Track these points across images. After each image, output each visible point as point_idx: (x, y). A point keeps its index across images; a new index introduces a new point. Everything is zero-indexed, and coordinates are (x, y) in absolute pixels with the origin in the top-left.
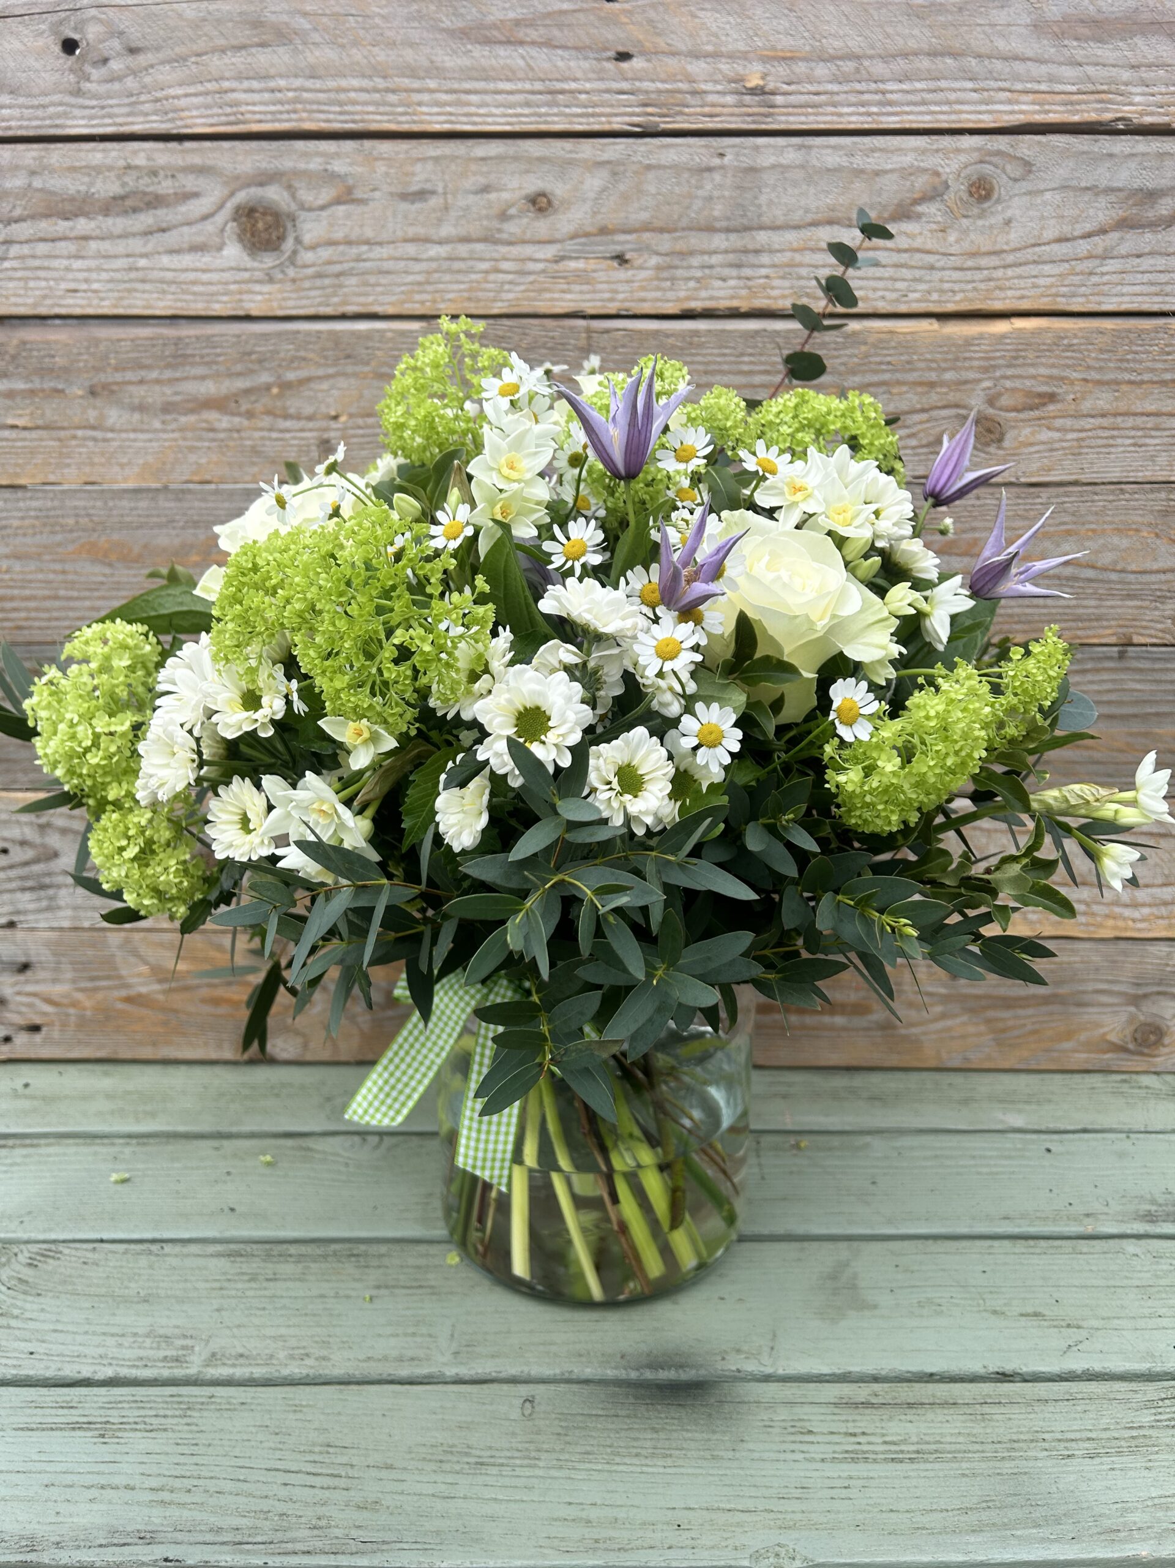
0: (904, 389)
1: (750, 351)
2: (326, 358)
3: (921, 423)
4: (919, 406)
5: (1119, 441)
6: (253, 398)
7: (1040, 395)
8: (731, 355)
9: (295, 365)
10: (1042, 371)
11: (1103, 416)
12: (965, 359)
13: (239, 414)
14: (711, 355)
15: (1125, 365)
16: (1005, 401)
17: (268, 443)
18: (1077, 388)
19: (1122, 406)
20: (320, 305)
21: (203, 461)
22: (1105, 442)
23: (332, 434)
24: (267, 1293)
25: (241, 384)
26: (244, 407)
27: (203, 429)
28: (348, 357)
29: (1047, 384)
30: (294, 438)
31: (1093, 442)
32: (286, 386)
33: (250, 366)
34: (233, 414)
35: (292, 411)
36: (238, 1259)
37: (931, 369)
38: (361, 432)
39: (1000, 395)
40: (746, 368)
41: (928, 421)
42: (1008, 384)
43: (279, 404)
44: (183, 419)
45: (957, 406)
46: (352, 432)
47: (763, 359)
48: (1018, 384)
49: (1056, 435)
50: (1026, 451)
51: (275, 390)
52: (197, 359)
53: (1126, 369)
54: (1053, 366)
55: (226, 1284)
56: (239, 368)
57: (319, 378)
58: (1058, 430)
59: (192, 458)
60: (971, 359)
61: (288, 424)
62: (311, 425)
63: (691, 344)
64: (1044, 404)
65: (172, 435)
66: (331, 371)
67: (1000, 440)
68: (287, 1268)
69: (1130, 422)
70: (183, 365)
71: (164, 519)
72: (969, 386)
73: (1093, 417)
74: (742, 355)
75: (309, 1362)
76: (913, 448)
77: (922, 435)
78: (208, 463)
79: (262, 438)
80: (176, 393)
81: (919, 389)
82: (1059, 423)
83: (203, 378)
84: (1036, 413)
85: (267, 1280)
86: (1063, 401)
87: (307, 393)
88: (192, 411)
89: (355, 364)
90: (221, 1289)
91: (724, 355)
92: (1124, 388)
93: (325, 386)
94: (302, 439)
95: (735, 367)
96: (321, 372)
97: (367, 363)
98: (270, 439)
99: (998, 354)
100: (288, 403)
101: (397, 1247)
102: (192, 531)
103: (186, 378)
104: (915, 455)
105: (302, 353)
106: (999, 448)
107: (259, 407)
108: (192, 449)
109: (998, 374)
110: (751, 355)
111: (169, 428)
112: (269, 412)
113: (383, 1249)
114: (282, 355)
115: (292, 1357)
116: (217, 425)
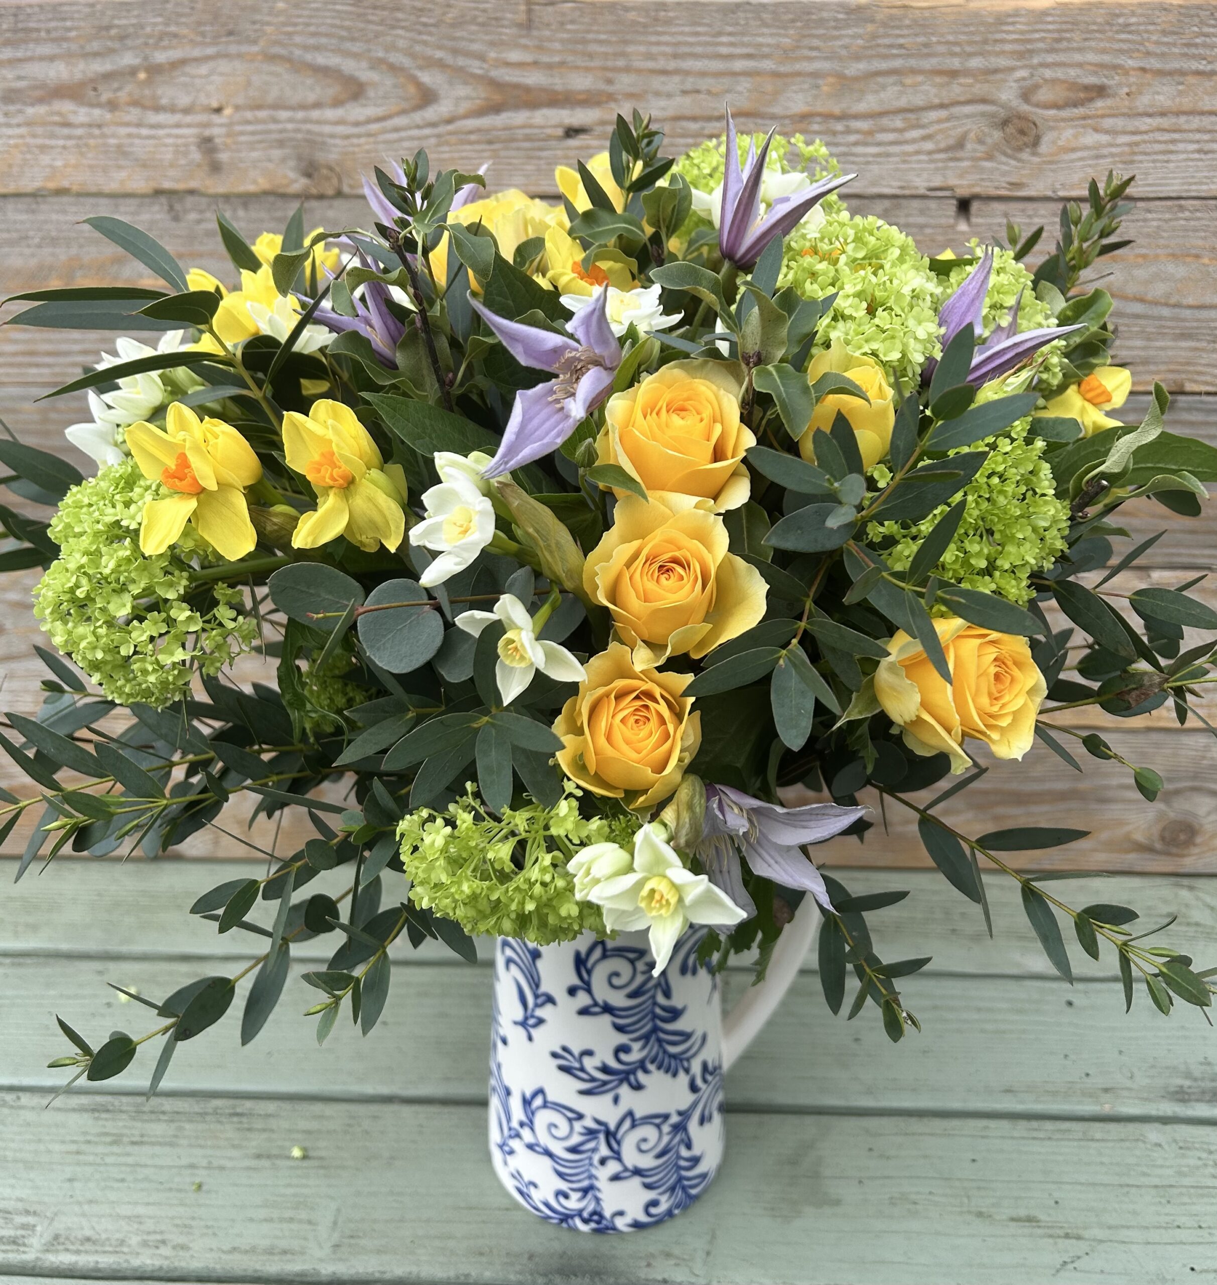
0: (920, 78)
1: (730, 29)
2: (203, 34)
3: (939, 121)
4: (937, 101)
5: (1181, 146)
6: (116, 85)
7: (1087, 88)
8: (705, 34)
9: (165, 43)
10: (1091, 57)
11: (1163, 114)
12: (996, 41)
13: (99, 105)
14: (682, 33)
15: (1194, 51)
16: (1044, 95)
17: (137, 141)
18: (1132, 80)
19: (1186, 103)
21: (59, 163)
22: (1162, 147)
23: (216, 131)
24: (130, 1160)
25: (99, 67)
26: (105, 97)
27: (55, 124)
28: (230, 33)
29: (1095, 73)
30: (169, 136)
31: (1148, 148)
32: (154, 70)
33: (109, 43)
34: (92, 105)
35: (164, 101)
36: (104, 1115)
37: (953, 54)
38: (250, 128)
39: (1037, 87)
40: (724, 50)
41: (948, 120)
42: (1048, 73)
43: (147, 92)
44: (30, 111)
45: (984, 101)
46: (238, 128)
47: (746, 39)
48: (1060, 74)
49: (1104, 138)
50: (1066, 157)
51: (142, 76)
52: (43, 34)
53: (1194, 57)
54: (1104, 51)
55: (84, 1147)
56: (95, 46)
57: (196, 60)
58: (1107, 132)
59: (45, 159)
60: (1002, 41)
61: (162, 118)
62: (188, 119)
63: (656, 20)
64: (1091, 100)
65: (18, 131)
66: (210, 51)
67: (1036, 143)
68: (158, 1129)
69: (1196, 122)
70: (25, 41)
71: (15, 235)
72: (999, 76)
73: (1150, 115)
74: (720, 34)
75: (165, 1251)
76: (930, 153)
77: (939, 137)
78: (65, 166)
79: (130, 136)
80: (20, 78)
81: (938, 80)
82: (1108, 123)
83: (52, 58)
84: (1080, 111)
85: (134, 1143)
86: (1114, 96)
87: (183, 79)
88: (41, 101)
89: (239, 43)
90: (78, 1153)
91: (697, 34)
92: (1191, 80)
93: (204, 69)
94: (177, 136)
95: (710, 50)
96: (196, 53)
97: (255, 42)
98: (139, 137)
99: (1037, 36)
100: (159, 92)
101: (287, 1106)
102: (50, 250)
103: (30, 59)
104: (931, 161)
105: (173, 29)
106: (1034, 154)
107: (123, 96)
108: (43, 148)
109: (1036, 61)
110: (730, 34)
111: (14, 121)
112: (136, 103)
113: (271, 1107)
114: (148, 30)
115: (145, 1244)
116: (73, 119)
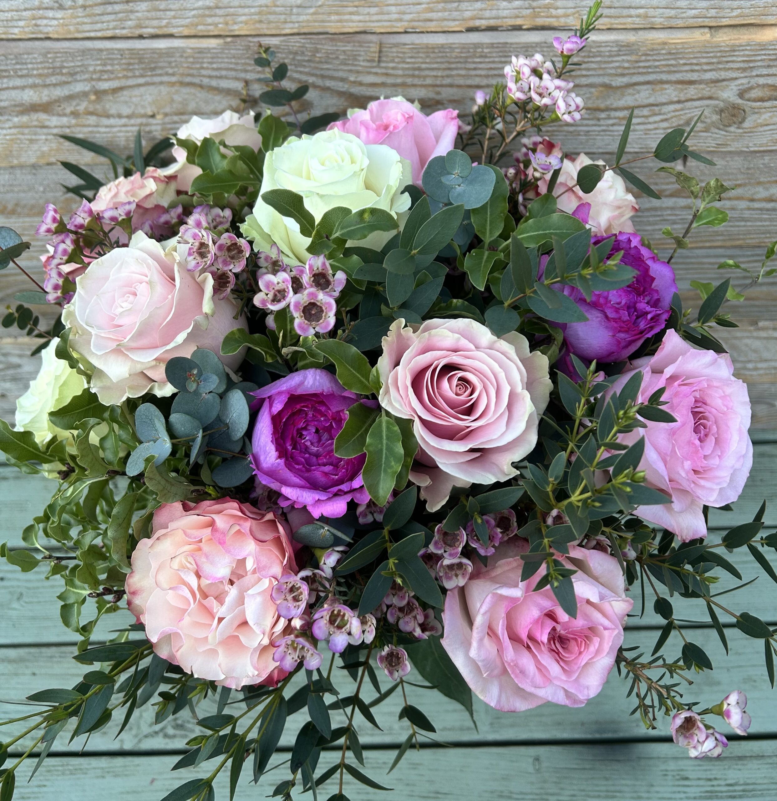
0: (667, 86)
2: (133, 71)
6: (74, 103)
9: (105, 77)
16: (755, 93)
20: (114, 28)
32: (100, 94)
33: (63, 78)
34: (60, 115)
35: (112, 112)
37: (694, 71)
39: (751, 89)
42: (762, 81)
45: (710, 98)
50: (761, 129)
51: (92, 97)
52: (12, 73)
56: (53, 80)
57: (130, 87)
60: (733, 62)
62: (131, 121)
63: (475, 54)
65: (10, 131)
67: (742, 121)
72: (725, 83)
78: (50, 151)
81: (680, 86)
83: (23, 88)
87: (123, 98)
88: (22, 113)
89: (160, 75)
97: (172, 75)
100: (107, 107)
105: (109, 68)
106: (739, 128)
107: (81, 110)
112: (92, 113)
114: (91, 68)
